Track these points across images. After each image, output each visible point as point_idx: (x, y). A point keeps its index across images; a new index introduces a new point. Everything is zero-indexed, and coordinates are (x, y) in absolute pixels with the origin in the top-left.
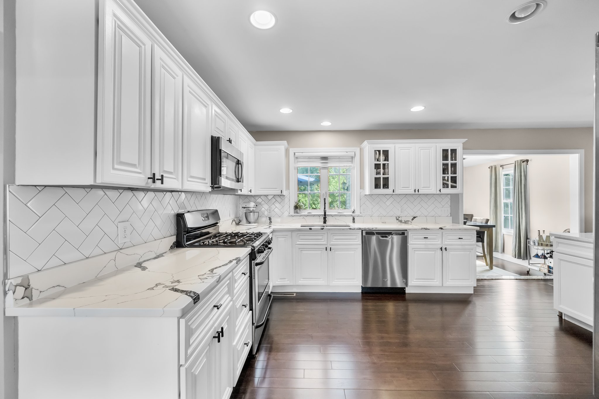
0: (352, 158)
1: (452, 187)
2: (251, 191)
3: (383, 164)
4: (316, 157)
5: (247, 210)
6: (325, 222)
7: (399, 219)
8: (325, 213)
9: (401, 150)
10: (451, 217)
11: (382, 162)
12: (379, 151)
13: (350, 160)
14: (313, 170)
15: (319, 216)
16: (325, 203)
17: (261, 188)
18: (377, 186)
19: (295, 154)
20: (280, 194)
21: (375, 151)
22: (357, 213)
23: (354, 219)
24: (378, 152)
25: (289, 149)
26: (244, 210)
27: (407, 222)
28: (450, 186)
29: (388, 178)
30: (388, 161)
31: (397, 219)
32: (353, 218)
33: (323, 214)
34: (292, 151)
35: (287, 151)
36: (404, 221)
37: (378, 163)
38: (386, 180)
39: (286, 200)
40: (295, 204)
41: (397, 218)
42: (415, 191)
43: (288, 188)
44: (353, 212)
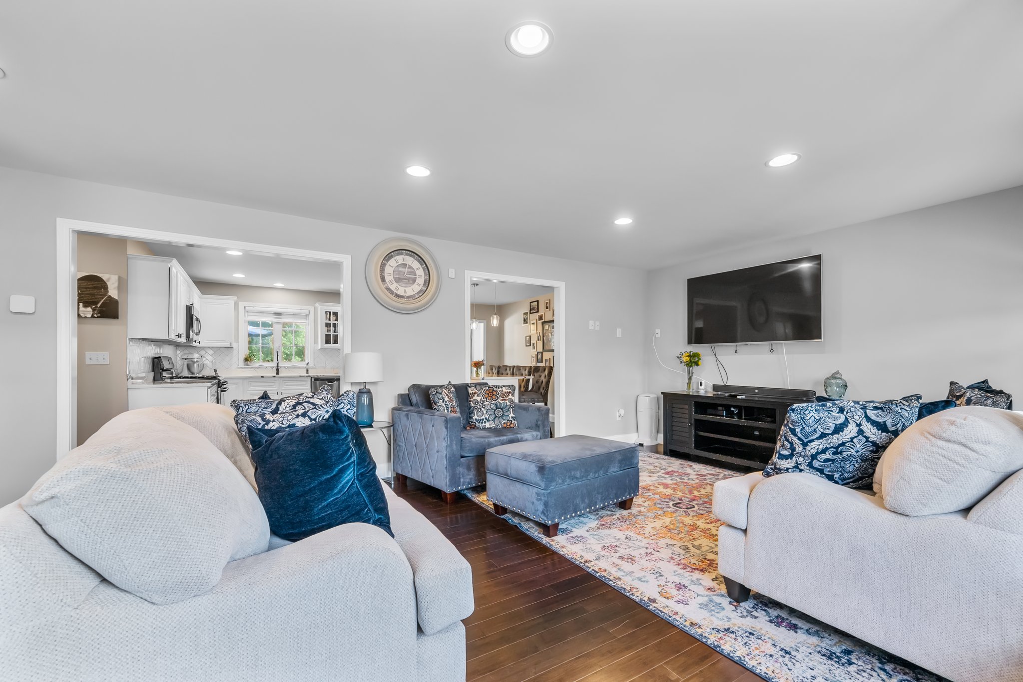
0: (307, 315)
2: (199, 343)
3: (333, 324)
4: (269, 313)
5: (188, 361)
6: (278, 373)
8: (278, 364)
11: (332, 322)
12: (330, 313)
13: (305, 317)
14: (265, 325)
15: (272, 367)
16: (278, 356)
18: (328, 341)
19: (245, 307)
20: (230, 346)
21: (326, 312)
22: (311, 365)
23: (307, 370)
24: (328, 313)
25: (238, 303)
26: (186, 362)
29: (337, 335)
30: (337, 321)
33: (276, 366)
34: (241, 305)
35: (236, 305)
37: (329, 322)
38: (336, 337)
39: (235, 352)
40: (245, 357)
43: (237, 340)
44: (307, 364)
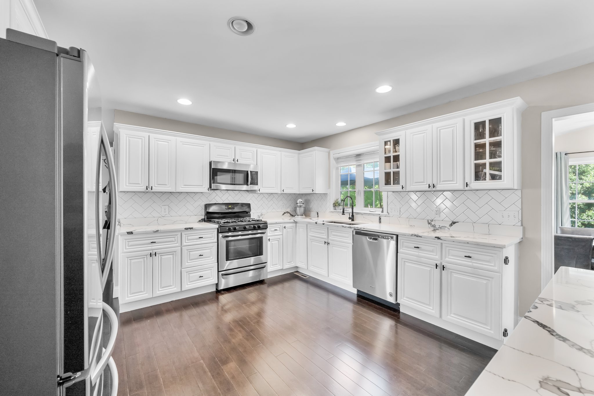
1: (493, 177)
2: (283, 191)
3: (393, 156)
4: (351, 156)
7: (432, 222)
9: (414, 136)
10: (522, 227)
11: (392, 154)
12: (389, 142)
17: (303, 188)
18: (387, 182)
23: (380, 219)
27: (442, 227)
28: (488, 176)
29: (399, 172)
30: (398, 151)
31: (429, 223)
32: (380, 217)
36: (438, 227)
37: (388, 155)
38: (397, 174)
41: (428, 221)
42: (429, 186)
44: (382, 212)
